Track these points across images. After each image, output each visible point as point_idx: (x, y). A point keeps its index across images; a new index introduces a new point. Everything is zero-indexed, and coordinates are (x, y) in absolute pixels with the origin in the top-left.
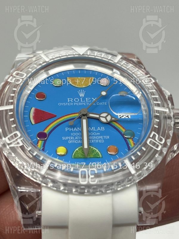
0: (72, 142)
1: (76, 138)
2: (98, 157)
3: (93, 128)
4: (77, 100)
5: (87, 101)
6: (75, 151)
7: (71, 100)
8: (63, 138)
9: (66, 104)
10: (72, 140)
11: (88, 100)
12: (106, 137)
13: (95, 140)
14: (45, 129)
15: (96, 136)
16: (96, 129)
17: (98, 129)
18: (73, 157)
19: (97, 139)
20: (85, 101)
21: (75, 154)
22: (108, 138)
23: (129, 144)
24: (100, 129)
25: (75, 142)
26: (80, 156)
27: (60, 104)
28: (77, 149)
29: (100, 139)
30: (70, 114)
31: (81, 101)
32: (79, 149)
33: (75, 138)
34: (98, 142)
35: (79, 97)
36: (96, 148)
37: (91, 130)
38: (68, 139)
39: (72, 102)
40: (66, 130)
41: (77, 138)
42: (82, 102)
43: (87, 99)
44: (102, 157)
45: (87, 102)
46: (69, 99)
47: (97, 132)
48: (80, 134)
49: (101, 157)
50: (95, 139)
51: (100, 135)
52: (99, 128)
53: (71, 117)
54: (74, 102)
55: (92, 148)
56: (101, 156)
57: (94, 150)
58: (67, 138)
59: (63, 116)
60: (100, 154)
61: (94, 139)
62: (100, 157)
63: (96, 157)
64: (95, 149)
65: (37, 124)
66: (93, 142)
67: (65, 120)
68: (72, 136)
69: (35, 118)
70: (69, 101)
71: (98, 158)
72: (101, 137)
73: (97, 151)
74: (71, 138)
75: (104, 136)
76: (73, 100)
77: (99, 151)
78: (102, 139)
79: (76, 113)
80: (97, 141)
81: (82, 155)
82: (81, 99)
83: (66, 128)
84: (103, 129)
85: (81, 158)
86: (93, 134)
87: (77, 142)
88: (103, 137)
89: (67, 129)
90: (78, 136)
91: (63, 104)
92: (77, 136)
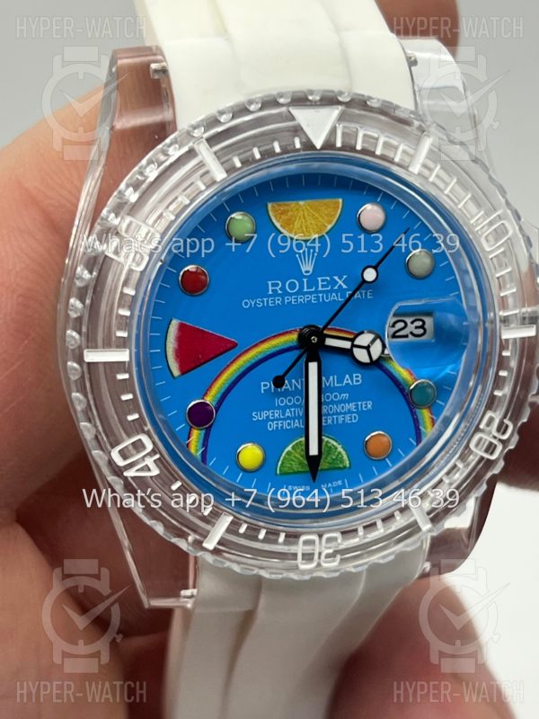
0: (277, 428)
1: (288, 414)
2: (341, 466)
3: (331, 377)
4: (292, 286)
5: (320, 289)
6: (283, 455)
7: (278, 288)
8: (256, 417)
9: (263, 302)
10: (277, 420)
11: (323, 286)
12: (364, 406)
13: (335, 417)
14: (208, 390)
15: (338, 403)
16: (340, 381)
17: (345, 382)
18: (278, 472)
19: (341, 413)
20: (313, 289)
21: (283, 463)
22: (369, 406)
23: (421, 421)
24: (350, 381)
25: (286, 426)
26: (296, 467)
27: (247, 303)
28: (289, 448)
29: (350, 412)
30: (274, 337)
31: (305, 290)
32: (293, 448)
33: (284, 415)
34: (343, 421)
35: (300, 276)
36: (336, 441)
37: (328, 385)
38: (268, 417)
39: (279, 295)
40: (263, 388)
41: (291, 412)
42: (307, 293)
43: (322, 281)
44: (350, 467)
45: (321, 292)
46: (273, 285)
47: (341, 390)
48: (298, 400)
49: (348, 465)
50: (337, 414)
51: (348, 401)
52: (347, 376)
53: (275, 346)
54: (285, 293)
55: (327, 442)
56: (348, 462)
57: (330, 447)
58: (264, 414)
59: (256, 345)
60: (345, 457)
61: (333, 414)
62: (345, 467)
63: (337, 466)
64: (335, 444)
65: (186, 375)
66: (329, 421)
67: (260, 357)
68: (279, 407)
69: (180, 354)
70: (270, 292)
71: (340, 468)
72: (352, 406)
73: (340, 449)
74: (276, 415)
75: (359, 403)
76: (283, 288)
77: (344, 450)
78: (355, 413)
79: (290, 332)
80: (341, 419)
81: (300, 463)
82: (305, 280)
83: (262, 383)
84: (357, 378)
85: (299, 472)
86: (332, 397)
87: (289, 424)
88: (357, 405)
89: (265, 385)
90: (294, 406)
91: (256, 303)
92: (290, 407)
